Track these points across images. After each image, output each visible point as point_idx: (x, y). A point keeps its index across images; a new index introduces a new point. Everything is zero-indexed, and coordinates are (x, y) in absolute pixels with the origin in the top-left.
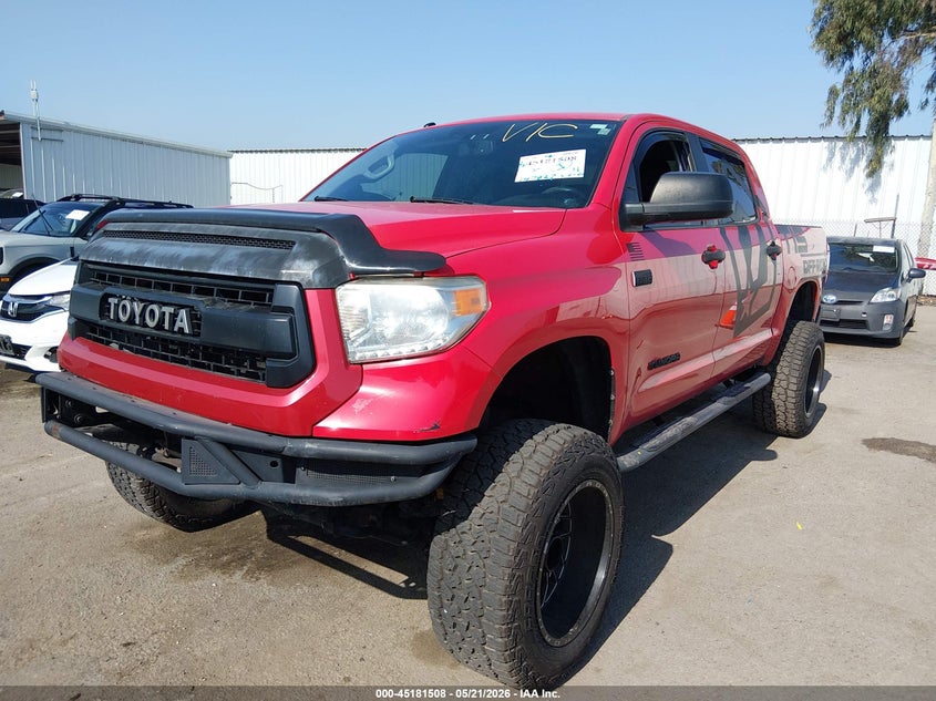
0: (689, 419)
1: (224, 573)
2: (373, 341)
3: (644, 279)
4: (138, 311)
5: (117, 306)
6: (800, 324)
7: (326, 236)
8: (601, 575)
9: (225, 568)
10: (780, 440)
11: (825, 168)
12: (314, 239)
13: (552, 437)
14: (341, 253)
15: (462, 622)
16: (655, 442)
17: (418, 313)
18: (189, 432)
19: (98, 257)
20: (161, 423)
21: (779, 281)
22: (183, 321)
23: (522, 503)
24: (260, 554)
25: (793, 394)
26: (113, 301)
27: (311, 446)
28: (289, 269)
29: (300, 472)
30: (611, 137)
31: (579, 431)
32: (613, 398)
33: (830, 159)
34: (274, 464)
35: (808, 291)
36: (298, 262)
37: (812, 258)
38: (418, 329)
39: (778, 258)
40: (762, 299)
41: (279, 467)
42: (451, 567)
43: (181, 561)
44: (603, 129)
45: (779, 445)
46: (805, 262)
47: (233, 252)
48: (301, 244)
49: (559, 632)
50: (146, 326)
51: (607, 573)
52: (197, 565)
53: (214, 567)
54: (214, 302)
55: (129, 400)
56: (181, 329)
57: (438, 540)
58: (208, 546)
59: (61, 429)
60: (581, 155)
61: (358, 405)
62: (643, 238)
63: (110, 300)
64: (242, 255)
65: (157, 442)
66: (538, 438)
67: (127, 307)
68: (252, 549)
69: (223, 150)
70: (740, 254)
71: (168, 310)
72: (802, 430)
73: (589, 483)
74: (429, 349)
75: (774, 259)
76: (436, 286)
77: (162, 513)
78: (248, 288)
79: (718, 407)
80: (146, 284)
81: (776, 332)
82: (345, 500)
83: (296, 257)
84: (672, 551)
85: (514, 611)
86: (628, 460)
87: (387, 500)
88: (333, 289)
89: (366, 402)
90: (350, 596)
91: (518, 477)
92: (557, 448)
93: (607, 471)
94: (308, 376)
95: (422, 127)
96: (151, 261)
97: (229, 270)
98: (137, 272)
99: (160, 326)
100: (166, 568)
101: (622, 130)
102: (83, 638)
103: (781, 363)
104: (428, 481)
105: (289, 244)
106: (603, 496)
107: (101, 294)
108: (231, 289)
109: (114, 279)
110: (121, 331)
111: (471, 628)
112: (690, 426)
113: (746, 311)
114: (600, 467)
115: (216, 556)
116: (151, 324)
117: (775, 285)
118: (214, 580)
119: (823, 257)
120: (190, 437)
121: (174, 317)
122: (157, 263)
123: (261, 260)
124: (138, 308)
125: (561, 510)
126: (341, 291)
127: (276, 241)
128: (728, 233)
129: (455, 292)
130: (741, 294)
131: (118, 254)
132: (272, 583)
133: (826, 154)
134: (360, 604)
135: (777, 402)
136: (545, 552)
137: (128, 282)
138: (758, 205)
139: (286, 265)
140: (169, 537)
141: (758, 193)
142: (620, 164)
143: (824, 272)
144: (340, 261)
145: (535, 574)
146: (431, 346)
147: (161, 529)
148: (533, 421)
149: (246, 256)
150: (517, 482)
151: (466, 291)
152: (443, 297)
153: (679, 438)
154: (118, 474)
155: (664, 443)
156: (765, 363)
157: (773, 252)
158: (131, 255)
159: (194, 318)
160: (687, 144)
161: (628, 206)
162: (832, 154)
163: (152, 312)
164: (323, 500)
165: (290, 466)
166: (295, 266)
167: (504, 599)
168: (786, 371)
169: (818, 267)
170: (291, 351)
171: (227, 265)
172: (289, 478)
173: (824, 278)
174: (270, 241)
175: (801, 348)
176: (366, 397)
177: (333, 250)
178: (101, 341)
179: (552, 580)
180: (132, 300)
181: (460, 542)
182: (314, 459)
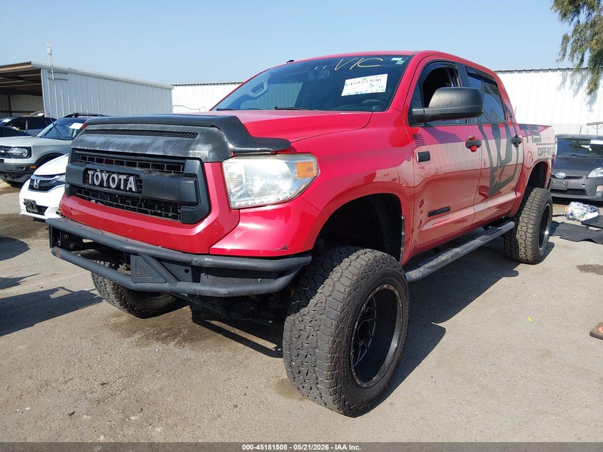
0: (457, 250)
1: (163, 343)
2: (247, 195)
3: (425, 157)
4: (105, 178)
5: (93, 175)
6: (536, 190)
7: (216, 129)
8: (394, 345)
9: (164, 340)
10: (521, 265)
11: (559, 88)
12: (209, 131)
13: (361, 257)
14: (226, 140)
15: (304, 370)
16: (433, 263)
17: (275, 177)
18: (135, 251)
19: (81, 145)
20: (118, 245)
21: (520, 161)
22: (132, 184)
23: (340, 297)
24: (185, 332)
25: (530, 236)
26: (90, 173)
27: (208, 260)
28: (194, 150)
29: (203, 276)
30: (404, 66)
31: (379, 253)
32: (403, 234)
33: (563, 83)
34: (187, 271)
35: (541, 168)
36: (199, 146)
37: (545, 146)
38: (275, 187)
39: (520, 145)
40: (508, 172)
41: (190, 272)
42: (297, 336)
43: (137, 336)
44: (399, 61)
45: (521, 268)
46: (539, 149)
47: (161, 140)
48: (201, 135)
49: (367, 379)
50: (110, 187)
51: (398, 344)
52: (147, 338)
53: (158, 339)
54: (150, 172)
55: (100, 233)
56: (131, 189)
57: (289, 319)
58: (155, 327)
59: (61, 252)
60: (384, 77)
61: (237, 235)
62: (424, 131)
63: (89, 172)
64: (166, 142)
65: (120, 261)
66: (352, 257)
67: (99, 176)
68: (181, 329)
69: (168, 85)
70: (492, 143)
71: (123, 177)
72: (537, 259)
73: (385, 286)
74: (281, 200)
75: (517, 146)
76: (284, 159)
77: (126, 307)
78: (170, 163)
79: (477, 242)
80: (109, 162)
81: (519, 195)
82: (229, 293)
83: (198, 142)
84: (445, 333)
85: (336, 363)
86: (414, 274)
87: (255, 293)
88: (221, 162)
89: (242, 233)
90: (239, 357)
91: (339, 281)
92: (364, 263)
93: (397, 279)
94: (206, 216)
95: (285, 63)
96: (113, 147)
97: (159, 151)
98: (104, 155)
99: (118, 187)
100: (128, 340)
101: (412, 61)
102: (77, 380)
103: (522, 215)
104: (281, 282)
105: (194, 135)
106: (395, 295)
107: (83, 168)
108: (159, 163)
109: (92, 159)
110: (96, 191)
111: (309, 374)
112: (457, 254)
113: (497, 180)
114: (393, 276)
115: (159, 333)
116: (113, 186)
117: (517, 164)
118: (157, 347)
119: (552, 146)
120: (136, 254)
121: (126, 181)
122: (116, 149)
123: (177, 145)
124: (105, 177)
125: (367, 302)
126: (226, 164)
127: (187, 133)
128: (484, 128)
129: (297, 164)
130: (493, 170)
131: (93, 144)
132: (192, 349)
133: (561, 79)
134: (246, 362)
135: (520, 241)
136: (356, 328)
137: (100, 161)
138: (507, 111)
139: (192, 147)
140: (131, 322)
141: (506, 103)
142: (409, 83)
143: (553, 156)
144: (225, 145)
145: (348, 341)
146: (281, 198)
147: (126, 317)
148: (350, 248)
149: (168, 143)
150: (338, 284)
151: (304, 163)
152: (289, 167)
153: (450, 261)
154: (99, 282)
155: (439, 264)
156: (512, 214)
157: (516, 142)
158: (101, 144)
159: (139, 181)
160: (456, 70)
161: (414, 110)
162: (565, 80)
163: (113, 178)
164: (217, 293)
165: (197, 272)
166: (197, 148)
167: (329, 355)
168: (526, 220)
169: (549, 151)
170: (195, 201)
171: (157, 149)
172: (196, 279)
173: (553, 161)
174: (183, 133)
175: (536, 206)
176: (242, 229)
177: (221, 138)
178: (85, 198)
179: (363, 347)
180: (102, 171)
181: (302, 321)
182: (211, 268)
